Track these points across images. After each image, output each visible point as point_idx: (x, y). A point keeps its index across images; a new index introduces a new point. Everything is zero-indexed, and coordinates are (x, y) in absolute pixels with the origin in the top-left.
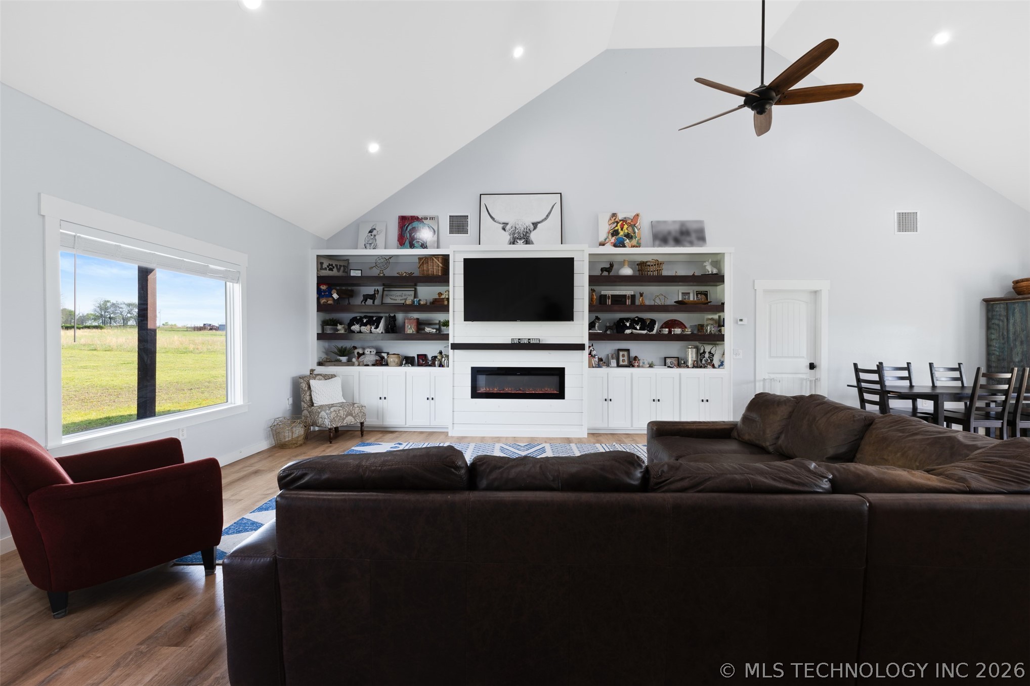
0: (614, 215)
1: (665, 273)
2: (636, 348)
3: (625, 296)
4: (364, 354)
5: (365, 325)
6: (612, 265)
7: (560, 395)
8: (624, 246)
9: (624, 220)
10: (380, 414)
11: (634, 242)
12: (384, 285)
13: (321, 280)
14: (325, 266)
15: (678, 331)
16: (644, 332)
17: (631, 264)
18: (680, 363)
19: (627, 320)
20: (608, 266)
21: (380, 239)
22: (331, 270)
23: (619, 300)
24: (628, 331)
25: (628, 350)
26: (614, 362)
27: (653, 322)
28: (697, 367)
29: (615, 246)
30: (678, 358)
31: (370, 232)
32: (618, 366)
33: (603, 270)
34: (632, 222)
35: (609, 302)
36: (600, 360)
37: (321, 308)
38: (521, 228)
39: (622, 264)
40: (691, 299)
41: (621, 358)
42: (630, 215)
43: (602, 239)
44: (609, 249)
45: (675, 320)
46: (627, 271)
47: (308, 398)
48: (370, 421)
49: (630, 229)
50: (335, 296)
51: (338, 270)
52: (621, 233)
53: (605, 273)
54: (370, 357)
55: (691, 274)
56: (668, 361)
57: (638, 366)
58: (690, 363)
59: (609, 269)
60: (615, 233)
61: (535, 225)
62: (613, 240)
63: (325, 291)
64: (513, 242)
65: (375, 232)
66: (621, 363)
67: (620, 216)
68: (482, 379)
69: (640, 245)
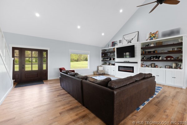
0: (151, 33)
1: (163, 44)
2: (157, 63)
3: (151, 51)
6: (148, 45)
7: (133, 72)
8: (153, 39)
9: (153, 33)
10: (108, 72)
11: (156, 38)
12: (110, 53)
13: (102, 53)
14: (103, 51)
15: (169, 59)
16: (157, 59)
18: (171, 67)
19: (152, 57)
20: (147, 45)
21: (110, 46)
23: (149, 52)
24: (152, 59)
25: (155, 64)
26: (150, 66)
27: (160, 57)
28: (175, 68)
29: (150, 40)
30: (170, 66)
31: (108, 45)
32: (151, 67)
33: (146, 46)
34: (155, 34)
35: (147, 53)
36: (147, 65)
37: (102, 57)
38: (130, 40)
40: (175, 50)
41: (152, 65)
42: (155, 32)
43: (147, 39)
44: (149, 41)
45: (170, 56)
46: (152, 45)
47: (98, 69)
48: (105, 73)
49: (155, 35)
52: (152, 37)
53: (147, 47)
54: (108, 64)
56: (166, 67)
57: (157, 67)
58: (173, 68)
59: (148, 46)
60: (150, 37)
61: (132, 39)
62: (150, 39)
64: (128, 43)
66: (152, 66)
67: (152, 33)
68: (120, 68)
69: (157, 38)
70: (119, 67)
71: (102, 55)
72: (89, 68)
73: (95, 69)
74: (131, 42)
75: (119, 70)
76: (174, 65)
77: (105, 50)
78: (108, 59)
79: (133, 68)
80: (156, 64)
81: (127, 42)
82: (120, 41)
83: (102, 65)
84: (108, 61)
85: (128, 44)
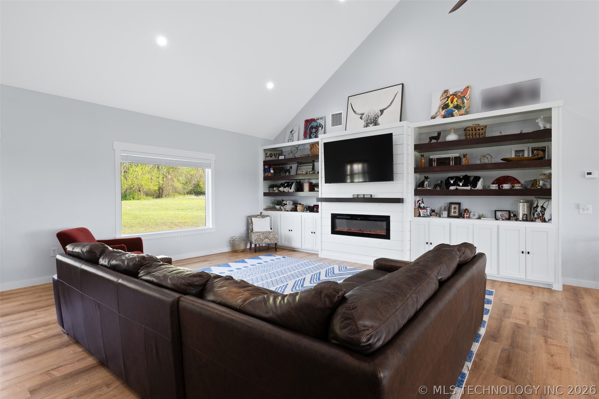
0: (446, 91)
1: (488, 135)
2: (466, 202)
3: (449, 159)
4: (286, 204)
5: (285, 187)
6: (439, 134)
7: (387, 236)
8: (453, 116)
9: (455, 95)
10: (289, 239)
11: (462, 111)
12: (298, 163)
13: (265, 163)
14: (268, 155)
15: (506, 186)
16: (469, 188)
17: (456, 131)
18: (512, 216)
19: (452, 178)
20: (436, 135)
21: (296, 136)
22: (271, 157)
23: (443, 163)
24: (452, 188)
25: (459, 204)
26: (445, 214)
27: (477, 179)
28: (527, 220)
29: (444, 117)
30: (509, 211)
31: (291, 132)
32: (449, 216)
33: (431, 138)
34: (461, 95)
35: (435, 164)
36: (433, 211)
37: (265, 178)
38: (372, 115)
39: (448, 132)
40: (526, 155)
41: (453, 210)
42: (461, 88)
43: (433, 113)
44: (439, 120)
45: (508, 177)
46: (452, 137)
47: (251, 228)
48: (282, 242)
49: (460, 101)
50: (272, 171)
51: (275, 156)
52: (451, 106)
53: (433, 141)
54: (289, 206)
55: (519, 132)
56: (499, 214)
57: (469, 218)
58: (521, 217)
59: (437, 138)
60: (446, 106)
61: (382, 111)
62: (443, 113)
63: (267, 169)
64: (367, 125)
65: (293, 132)
66: (452, 214)
67: (451, 92)
68: (337, 221)
69: (467, 113)
70: (334, 217)
71: (265, 170)
72: (210, 225)
73: (240, 230)
74: (376, 124)
75: (334, 231)
76: (522, 209)
77: (278, 151)
78: (290, 189)
79: (386, 219)
80: (464, 207)
81: (362, 123)
82: (337, 119)
83: (266, 209)
84: (288, 194)
85: (368, 129)
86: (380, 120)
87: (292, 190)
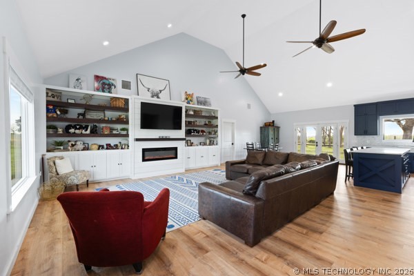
0: (186, 92)
2: (194, 140)
3: (192, 121)
4: (75, 144)
5: (79, 129)
6: (187, 110)
7: (176, 157)
8: (190, 104)
9: (189, 95)
11: (193, 103)
12: (85, 109)
13: (48, 103)
14: (50, 94)
17: (193, 111)
18: (205, 144)
21: (83, 85)
22: (53, 97)
23: (190, 123)
25: (190, 141)
27: (199, 131)
28: (209, 145)
29: (187, 103)
30: (204, 142)
31: (77, 80)
34: (191, 96)
38: (155, 91)
39: (190, 110)
40: (207, 123)
41: (188, 143)
42: (191, 93)
45: (204, 130)
46: (191, 113)
47: (55, 170)
49: (191, 98)
50: (58, 113)
51: (57, 98)
52: (189, 99)
56: (201, 144)
57: (193, 146)
59: (186, 112)
60: (187, 99)
61: (161, 91)
62: (186, 101)
63: (51, 109)
64: (153, 97)
65: (80, 81)
66: (188, 145)
67: (188, 93)
71: (48, 110)
74: (158, 97)
75: (144, 160)
76: (208, 142)
78: (86, 130)
79: (176, 149)
80: (192, 142)
82: (126, 85)
84: (82, 135)
85: (153, 99)
86: (160, 95)
87: (88, 132)
